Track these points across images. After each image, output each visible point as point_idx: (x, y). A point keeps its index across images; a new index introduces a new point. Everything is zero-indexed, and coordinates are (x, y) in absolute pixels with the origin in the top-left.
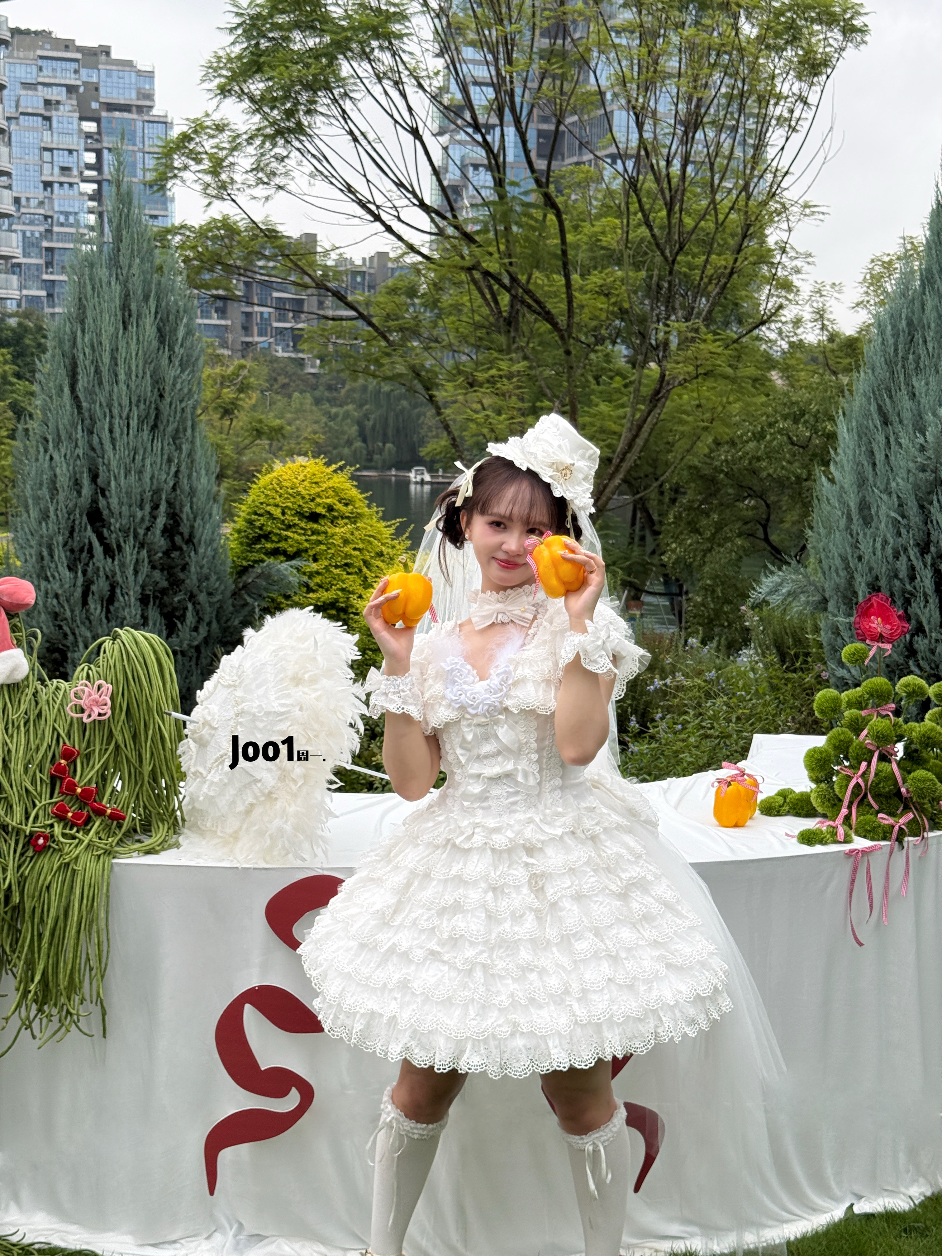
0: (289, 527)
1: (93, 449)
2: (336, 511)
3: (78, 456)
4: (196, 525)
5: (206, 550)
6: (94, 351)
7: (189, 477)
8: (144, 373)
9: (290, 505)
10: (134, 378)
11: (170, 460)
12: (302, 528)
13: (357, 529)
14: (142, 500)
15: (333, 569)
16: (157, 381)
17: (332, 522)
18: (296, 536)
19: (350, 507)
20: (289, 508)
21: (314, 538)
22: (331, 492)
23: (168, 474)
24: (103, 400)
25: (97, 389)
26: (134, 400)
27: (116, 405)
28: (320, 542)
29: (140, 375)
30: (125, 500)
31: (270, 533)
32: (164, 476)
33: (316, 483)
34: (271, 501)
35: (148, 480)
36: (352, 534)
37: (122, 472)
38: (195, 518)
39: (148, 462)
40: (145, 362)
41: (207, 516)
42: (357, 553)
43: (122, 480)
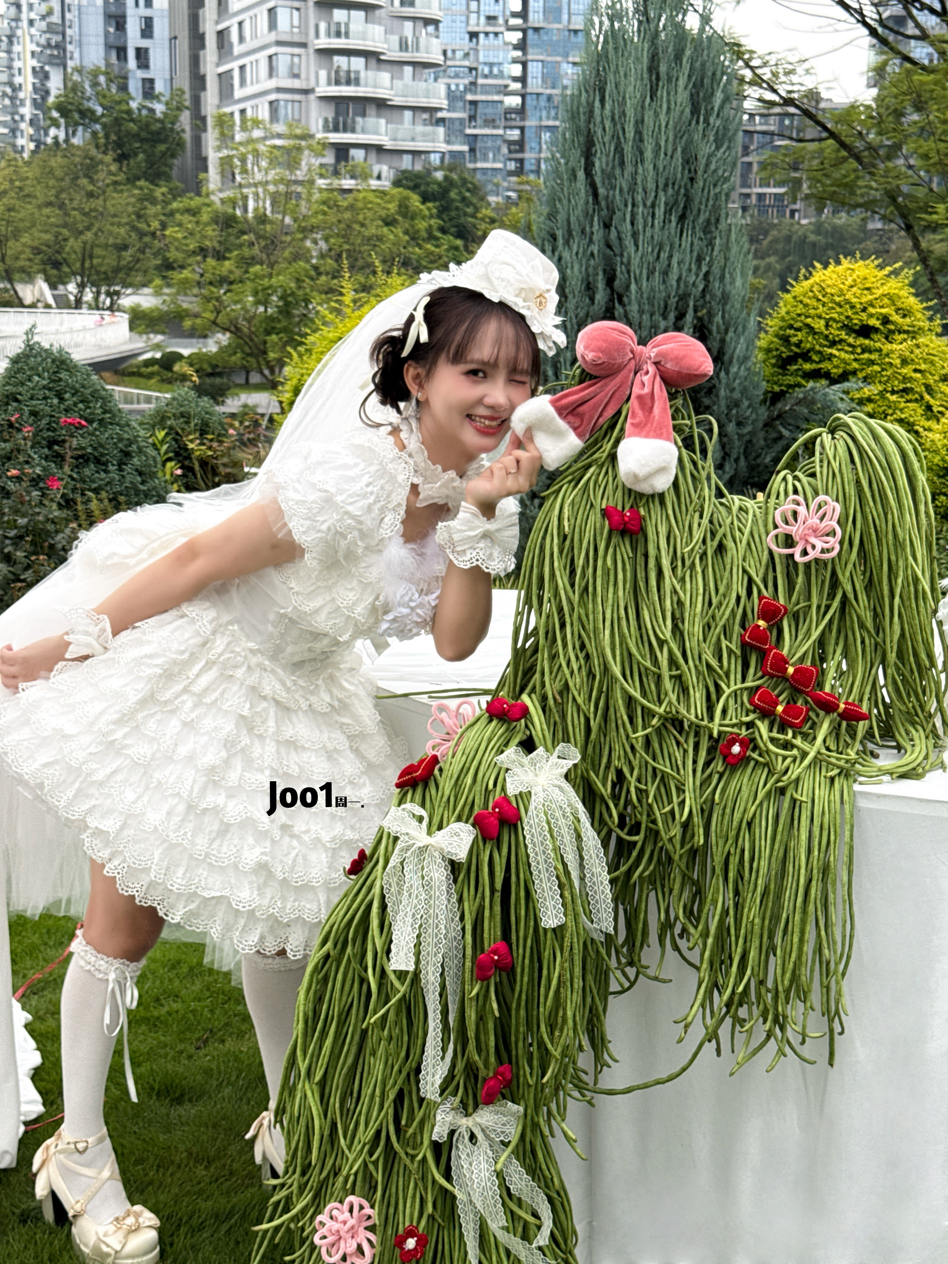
0: (833, 344)
1: (609, 246)
2: (892, 323)
3: (592, 254)
4: (728, 339)
5: (739, 368)
6: (615, 125)
7: (722, 278)
8: (675, 150)
9: (835, 316)
10: (662, 155)
11: (700, 259)
12: (850, 345)
13: (918, 346)
14: (666, 307)
15: (888, 395)
16: (689, 160)
17: (887, 338)
18: (843, 355)
19: (908, 320)
20: (834, 320)
21: (866, 356)
22: (886, 301)
23: (697, 275)
24: (624, 185)
25: (618, 172)
26: (661, 186)
27: (640, 190)
28: (872, 362)
29: (669, 153)
30: (647, 307)
31: (809, 351)
32: (692, 279)
33: (868, 289)
34: (812, 312)
35: (674, 283)
36: (912, 352)
37: (645, 272)
38: (727, 331)
39: (675, 261)
40: (676, 136)
41: (740, 328)
42: (919, 375)
43: (645, 283)
